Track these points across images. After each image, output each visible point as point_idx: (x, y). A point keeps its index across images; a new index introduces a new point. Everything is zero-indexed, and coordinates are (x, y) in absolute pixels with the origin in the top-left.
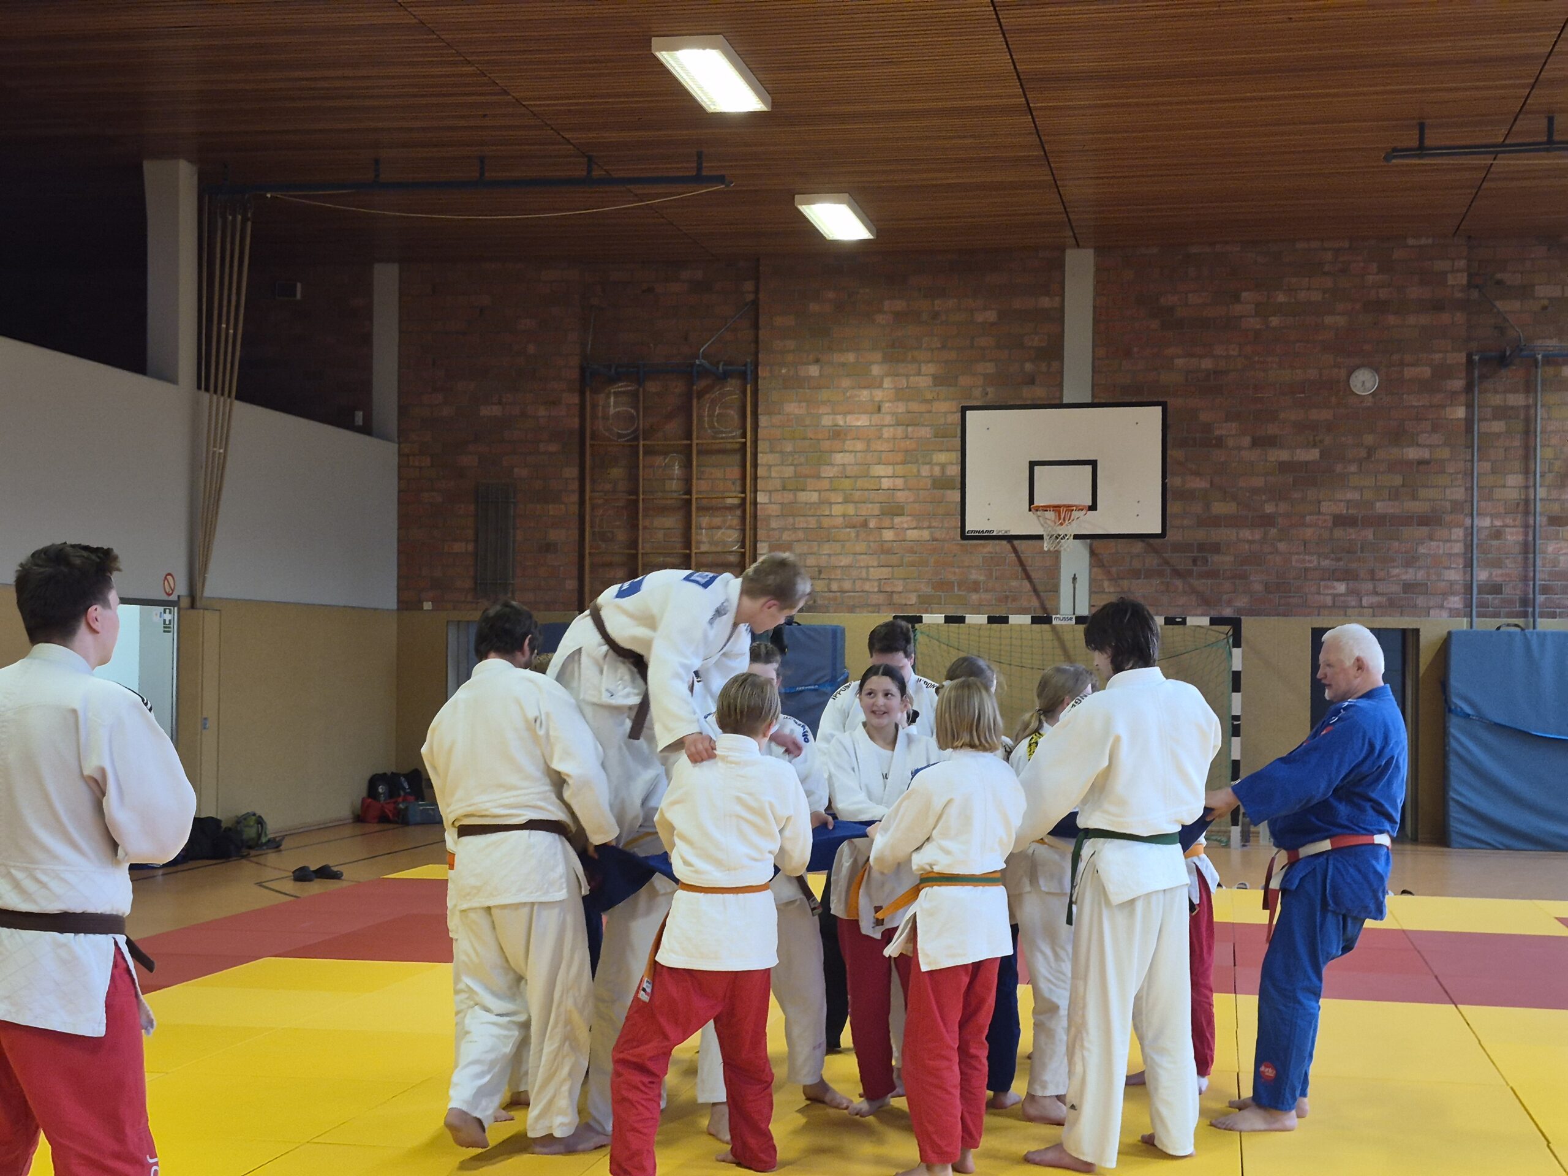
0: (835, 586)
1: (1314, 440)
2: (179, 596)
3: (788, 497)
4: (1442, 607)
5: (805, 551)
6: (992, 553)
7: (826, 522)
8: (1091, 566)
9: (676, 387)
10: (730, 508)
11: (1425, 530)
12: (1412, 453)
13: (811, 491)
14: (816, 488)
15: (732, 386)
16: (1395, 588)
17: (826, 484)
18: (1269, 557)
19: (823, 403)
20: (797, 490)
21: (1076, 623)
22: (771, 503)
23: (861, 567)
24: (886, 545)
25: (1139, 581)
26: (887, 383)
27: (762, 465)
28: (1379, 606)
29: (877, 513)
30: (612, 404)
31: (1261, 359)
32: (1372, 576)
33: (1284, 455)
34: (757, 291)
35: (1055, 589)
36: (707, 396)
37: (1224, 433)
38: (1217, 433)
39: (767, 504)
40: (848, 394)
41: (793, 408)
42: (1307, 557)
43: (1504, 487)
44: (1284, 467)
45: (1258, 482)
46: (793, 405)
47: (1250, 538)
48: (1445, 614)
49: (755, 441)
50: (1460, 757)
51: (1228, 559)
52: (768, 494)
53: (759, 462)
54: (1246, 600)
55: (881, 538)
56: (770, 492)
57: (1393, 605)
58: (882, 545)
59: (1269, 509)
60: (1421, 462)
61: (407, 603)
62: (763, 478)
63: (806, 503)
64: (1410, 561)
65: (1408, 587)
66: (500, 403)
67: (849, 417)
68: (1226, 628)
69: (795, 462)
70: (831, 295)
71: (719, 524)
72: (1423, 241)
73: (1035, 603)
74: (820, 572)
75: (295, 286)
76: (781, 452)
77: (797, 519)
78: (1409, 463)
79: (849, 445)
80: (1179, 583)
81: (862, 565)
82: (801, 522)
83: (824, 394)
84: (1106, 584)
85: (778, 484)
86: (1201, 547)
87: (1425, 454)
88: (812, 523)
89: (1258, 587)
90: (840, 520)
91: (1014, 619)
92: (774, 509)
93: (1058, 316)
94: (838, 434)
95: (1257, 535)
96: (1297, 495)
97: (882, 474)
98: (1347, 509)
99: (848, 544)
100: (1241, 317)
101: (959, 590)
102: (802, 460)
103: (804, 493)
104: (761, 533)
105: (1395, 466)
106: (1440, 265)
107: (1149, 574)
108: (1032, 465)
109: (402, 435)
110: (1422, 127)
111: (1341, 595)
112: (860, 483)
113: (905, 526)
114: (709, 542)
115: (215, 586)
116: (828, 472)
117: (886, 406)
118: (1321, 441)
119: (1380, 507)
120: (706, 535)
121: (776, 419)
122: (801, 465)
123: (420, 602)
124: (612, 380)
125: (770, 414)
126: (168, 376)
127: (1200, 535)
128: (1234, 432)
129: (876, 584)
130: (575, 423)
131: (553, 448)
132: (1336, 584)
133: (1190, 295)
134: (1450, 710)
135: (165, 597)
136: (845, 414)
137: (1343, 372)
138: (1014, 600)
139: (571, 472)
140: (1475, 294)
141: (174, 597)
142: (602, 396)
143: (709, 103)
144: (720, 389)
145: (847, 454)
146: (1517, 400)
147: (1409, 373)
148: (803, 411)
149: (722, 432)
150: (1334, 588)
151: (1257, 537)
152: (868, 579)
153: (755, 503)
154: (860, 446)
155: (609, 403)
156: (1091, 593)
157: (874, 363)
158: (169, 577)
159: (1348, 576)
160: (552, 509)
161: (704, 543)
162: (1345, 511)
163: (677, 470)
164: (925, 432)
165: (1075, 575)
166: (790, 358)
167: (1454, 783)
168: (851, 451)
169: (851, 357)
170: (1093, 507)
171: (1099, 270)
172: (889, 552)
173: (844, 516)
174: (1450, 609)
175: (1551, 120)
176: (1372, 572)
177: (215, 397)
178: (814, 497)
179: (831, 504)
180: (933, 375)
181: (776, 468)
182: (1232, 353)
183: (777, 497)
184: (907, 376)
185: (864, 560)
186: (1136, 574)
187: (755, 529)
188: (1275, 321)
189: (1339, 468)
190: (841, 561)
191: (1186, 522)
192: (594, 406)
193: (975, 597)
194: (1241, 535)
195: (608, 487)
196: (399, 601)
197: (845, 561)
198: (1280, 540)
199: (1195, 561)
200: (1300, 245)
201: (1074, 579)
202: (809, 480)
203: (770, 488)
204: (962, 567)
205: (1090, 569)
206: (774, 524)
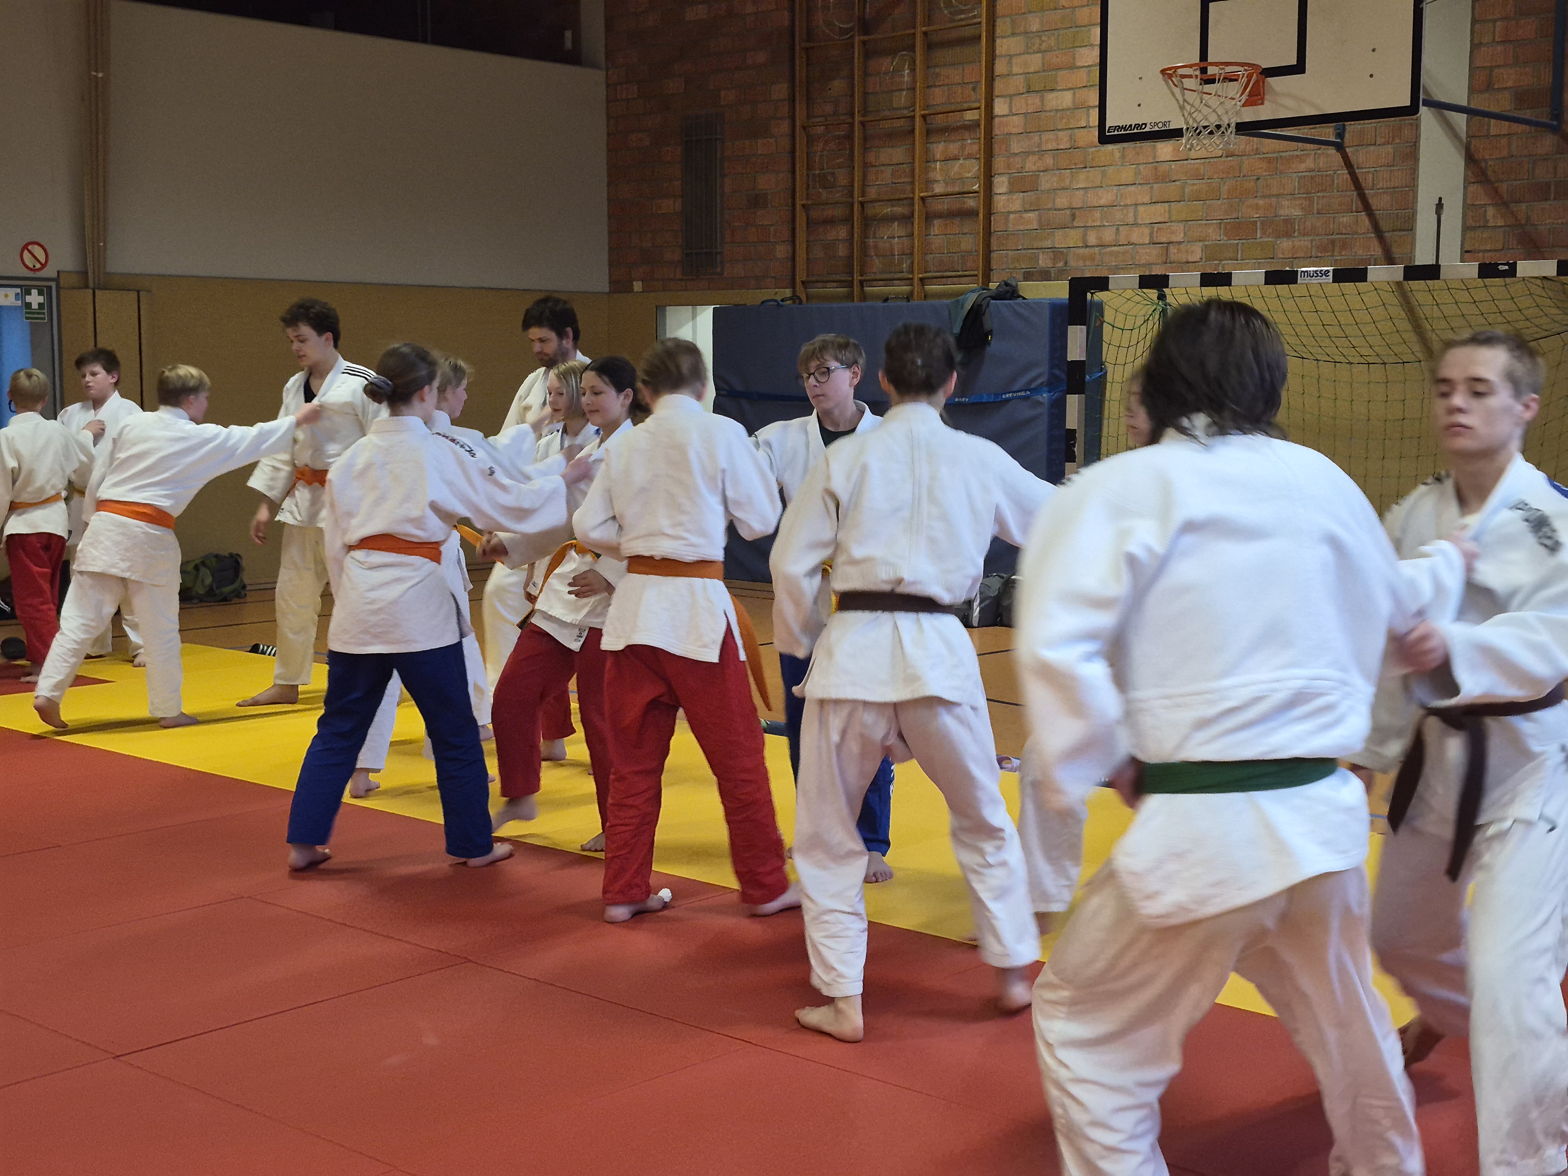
0: (1092, 239)
2: (58, 272)
3: (1034, 101)
5: (1055, 185)
8: (1467, 183)
10: (967, 127)
13: (1060, 90)
14: (1070, 85)
20: (1045, 90)
21: (1334, 282)
22: (1010, 114)
23: (1126, 205)
27: (1001, 56)
35: (1409, 226)
39: (1007, 116)
49: (992, 20)
52: (1008, 98)
53: (998, 52)
55: (1155, 157)
56: (1011, 96)
58: (1156, 168)
61: (618, 284)
62: (999, 76)
63: (1057, 110)
69: (1044, 47)
71: (956, 152)
76: (1026, 33)
77: (1046, 136)
81: (1128, 202)
82: (1049, 141)
84: (1491, 211)
85: (1018, 83)
92: (1015, 124)
99: (1110, 170)
101: (1264, 233)
102: (1052, 42)
103: (1050, 96)
104: (999, 163)
109: (610, 58)
114: (945, 181)
115: (125, 257)
120: (941, 170)
122: (1049, 50)
129: (1147, 231)
130: (783, 19)
138: (1345, 245)
139: (780, 90)
141: (49, 272)
149: (962, 12)
152: (1135, 224)
153: (990, 115)
156: (1468, 231)
158: (35, 247)
160: (762, 146)
161: (938, 181)
165: (1440, 199)
170: (1296, 67)
172: (1164, 178)
178: (1067, 99)
179: (1088, 108)
181: (1019, 59)
183: (1020, 105)
190: (1100, 198)
195: (829, 108)
196: (610, 281)
197: (1106, 197)
202: (1061, 73)
203: (1012, 91)
204: (1269, 196)
205: (1465, 188)
206: (1016, 147)
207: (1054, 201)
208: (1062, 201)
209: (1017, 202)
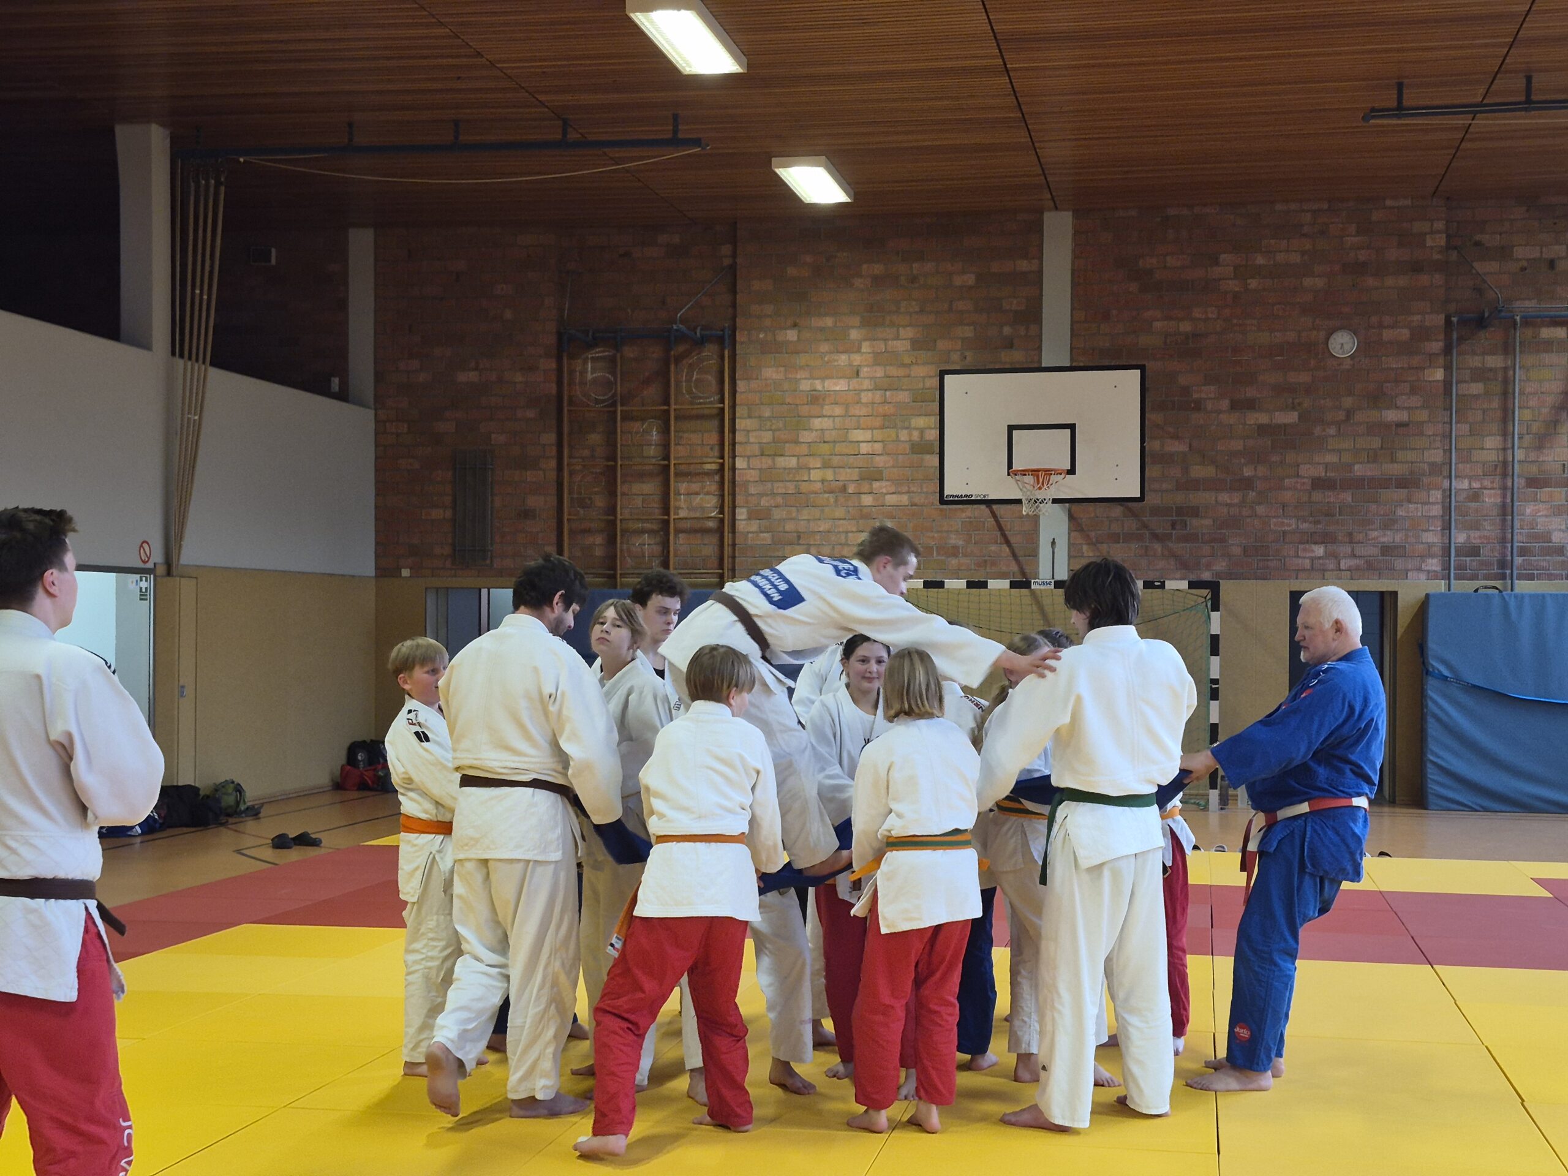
1: (1293, 403)
2: (155, 564)
3: (766, 462)
4: (1420, 569)
5: (784, 516)
6: (970, 518)
7: (804, 487)
8: (1070, 531)
9: (653, 353)
10: (708, 474)
11: (1403, 493)
12: (1391, 416)
13: (789, 456)
14: (795, 454)
15: (710, 351)
16: (1375, 551)
17: (804, 450)
18: (1248, 520)
19: (801, 368)
20: (775, 455)
21: (1055, 588)
22: (749, 468)
23: (840, 532)
24: (865, 510)
25: (1118, 545)
26: (866, 347)
27: (741, 430)
28: (1358, 568)
29: (856, 478)
30: (589, 369)
31: (1241, 322)
32: (1351, 538)
33: (1263, 418)
34: (734, 255)
35: (1034, 554)
36: (684, 362)
37: (1203, 396)
38: (1195, 396)
39: (746, 469)
40: (826, 359)
41: (771, 373)
42: (1286, 521)
43: (1482, 449)
44: (1262, 430)
45: (1237, 445)
46: (770, 370)
47: (1229, 501)
48: (1423, 576)
49: (733, 407)
50: (1438, 720)
51: (1207, 522)
52: (746, 459)
53: (737, 427)
54: (1224, 564)
55: (860, 503)
56: (749, 457)
57: (1371, 568)
58: (861, 510)
59: (1248, 472)
60: (1400, 425)
61: (385, 570)
62: (740, 443)
63: (785, 469)
64: (1388, 524)
65: (1386, 550)
66: (476, 369)
67: (827, 383)
68: (1205, 592)
69: (774, 427)
70: (809, 259)
71: (698, 490)
72: (1402, 202)
73: (1014, 567)
74: (799, 537)
75: (270, 252)
76: (760, 417)
77: (776, 485)
78: (1387, 426)
79: (827, 410)
80: (1158, 547)
81: (841, 530)
82: (779, 488)
83: (802, 359)
84: (1085, 548)
85: (756, 449)
86: (1180, 511)
87: (1404, 416)
88: (791, 488)
89: (1236, 550)
90: (819, 485)
91: (993, 584)
92: (753, 475)
93: (1037, 279)
94: (816, 398)
95: (1236, 498)
96: (1275, 458)
97: (861, 439)
98: (1326, 472)
99: (826, 509)
100: (1220, 280)
101: (938, 554)
102: (781, 425)
103: (782, 459)
104: (739, 499)
105: (1374, 428)
106: (1418, 227)
107: (1129, 538)
108: (1011, 429)
109: (379, 401)
110: (1400, 86)
111: (1320, 558)
112: (839, 448)
113: (884, 491)
114: (688, 508)
115: (190, 554)
116: (806, 436)
117: (865, 371)
118: (1300, 404)
119: (1359, 470)
120: (685, 501)
121: (754, 384)
122: (779, 430)
123: (399, 569)
124: (590, 346)
125: (748, 379)
126: (143, 343)
127: (1180, 498)
128: (1212, 396)
130: (553, 389)
131: (530, 414)
132: (1315, 547)
133: (1168, 258)
134: (1427, 673)
135: (142, 565)
136: (823, 379)
137: (1322, 334)
138: (993, 564)
139: (550, 438)
140: (1454, 256)
141: (150, 565)
142: (580, 361)
143: (684, 65)
144: (699, 354)
145: (826, 419)
146: (1495, 361)
147: (1387, 335)
148: (781, 376)
149: (701, 398)
150: (1313, 551)
151: (1236, 501)
153: (733, 469)
154: (838, 410)
155: (587, 369)
156: (1070, 557)
157: (853, 327)
158: (145, 546)
159: (1326, 539)
160: (530, 476)
161: (683, 508)
162: (1323, 474)
163: (655, 436)
164: (903, 396)
165: (1054, 539)
166: (767, 322)
167: (1432, 746)
168: (830, 416)
169: (829, 322)
170: (1072, 471)
171: (1077, 233)
172: (868, 517)
173: (823, 481)
174: (1428, 572)
175: (1529, 79)
176: (1350, 534)
177: (189, 363)
178: (793, 462)
179: (810, 469)
180: (911, 339)
181: (754, 434)
182: (1210, 316)
183: (756, 463)
184: (886, 340)
185: (845, 525)
186: (1115, 538)
187: (733, 494)
188: (1253, 284)
189: (1317, 431)
190: (820, 527)
191: (1165, 486)
192: (571, 372)
193: (954, 562)
194: (1220, 498)
195: (586, 453)
196: (377, 568)
197: (823, 526)
198: (1260, 504)
199: (1173, 525)
200: (1279, 207)
201: (1053, 543)
202: (787, 445)
203: (748, 453)
204: (941, 532)
205: (1069, 534)
206: (752, 490)
207: (784, 527)
208: (789, 527)
209: (754, 526)
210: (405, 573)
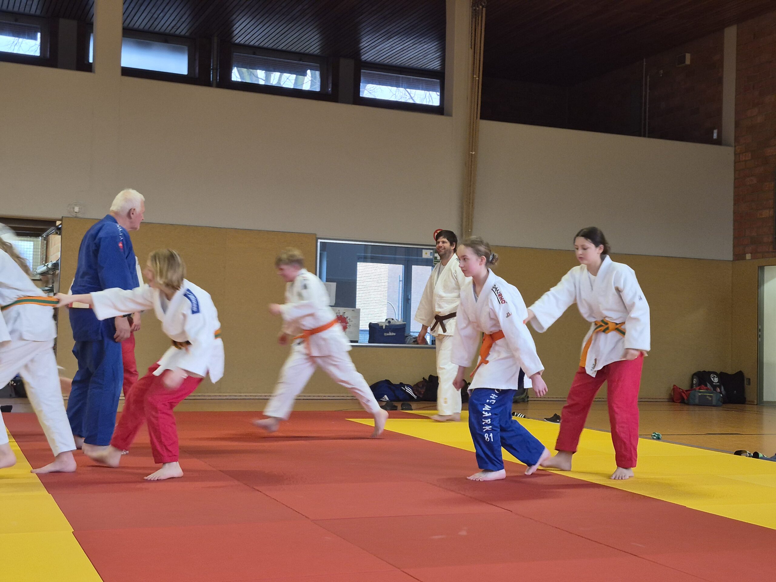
61: (738, 256)
75: (685, 56)
109: (737, 141)
123: (745, 254)
196: (734, 255)
210: (748, 256)
